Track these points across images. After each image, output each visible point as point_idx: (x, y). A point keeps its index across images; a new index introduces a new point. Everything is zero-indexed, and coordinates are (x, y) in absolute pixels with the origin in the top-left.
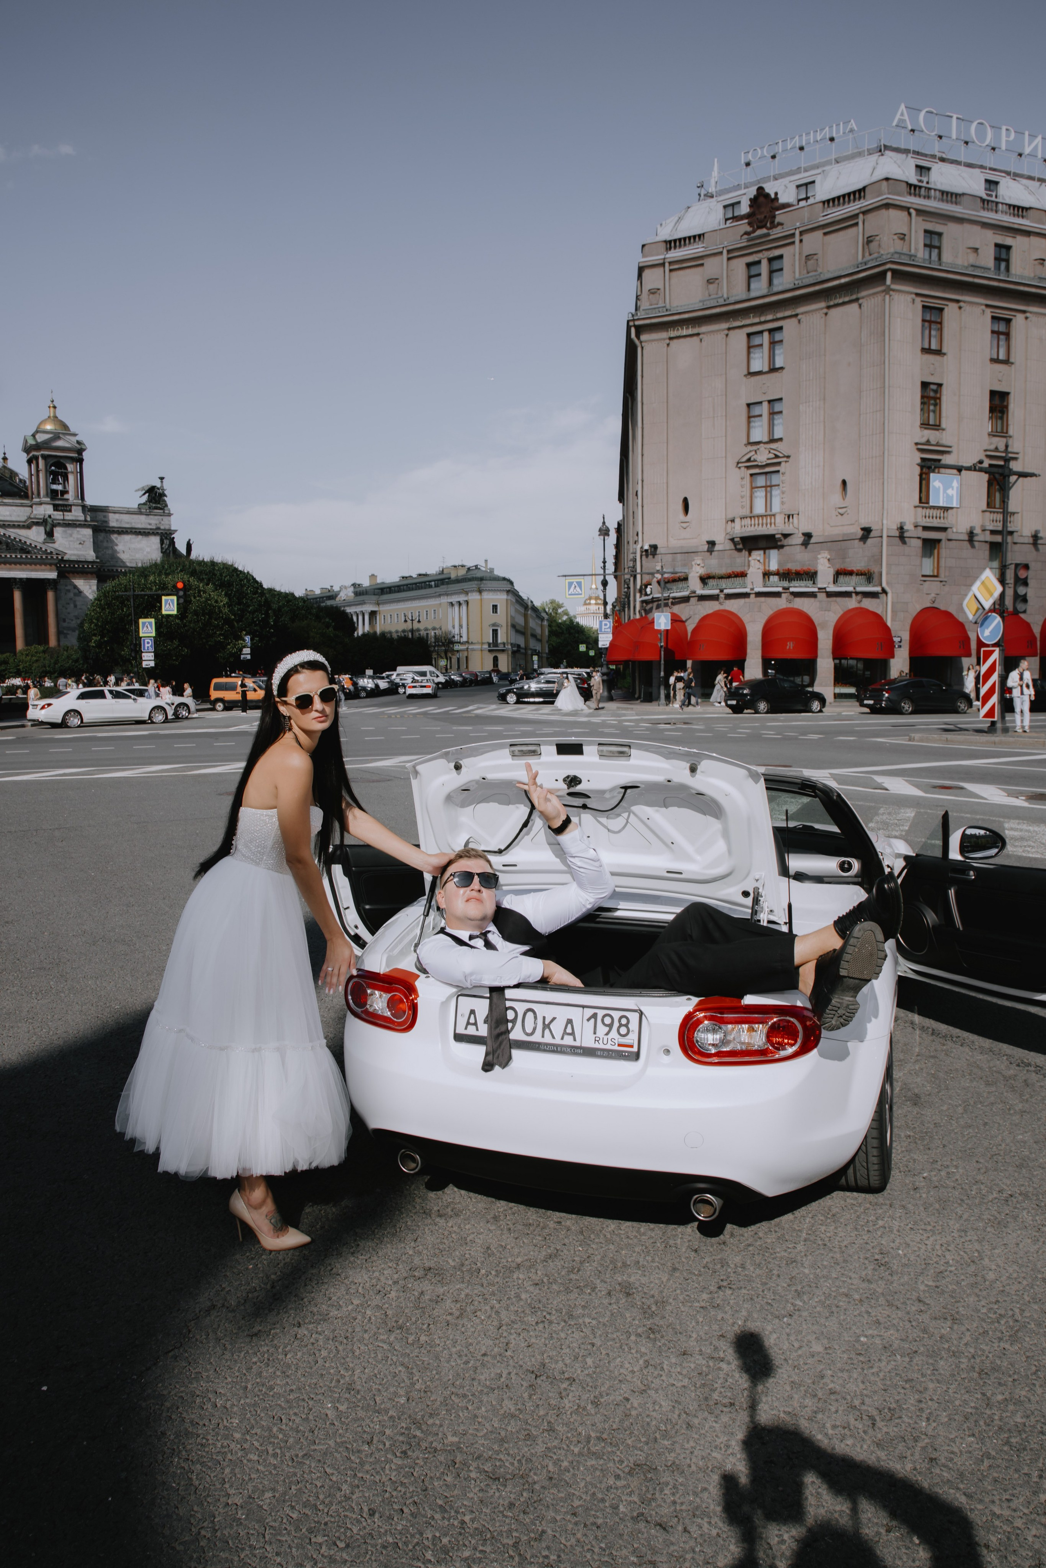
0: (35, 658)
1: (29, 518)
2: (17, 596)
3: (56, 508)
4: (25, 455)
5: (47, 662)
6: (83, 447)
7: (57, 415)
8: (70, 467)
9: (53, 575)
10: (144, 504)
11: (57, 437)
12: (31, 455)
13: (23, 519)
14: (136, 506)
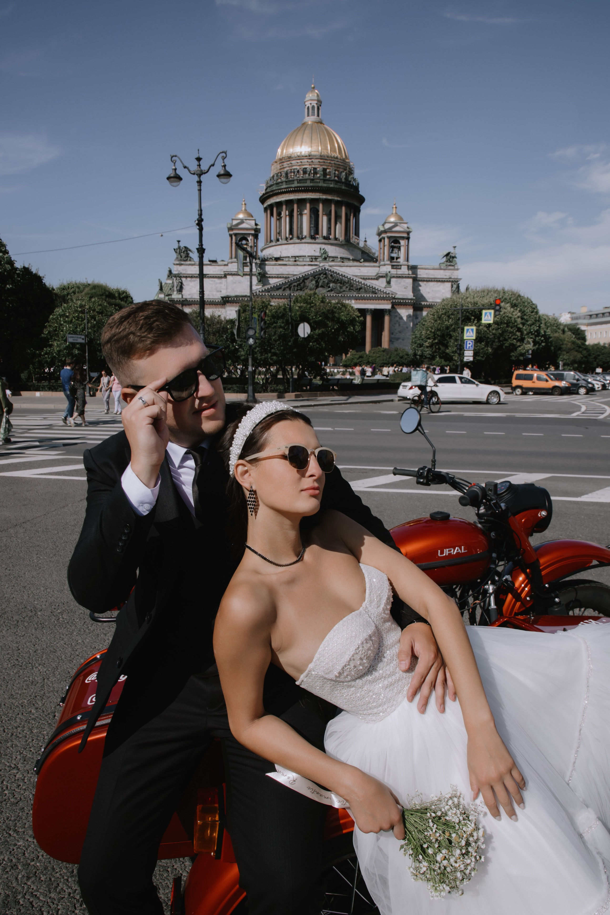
0: (378, 355)
1: (378, 274)
2: (369, 319)
3: (393, 267)
4: (378, 237)
5: (385, 358)
6: (410, 230)
7: (397, 212)
8: (402, 242)
9: (388, 307)
10: (443, 263)
11: (396, 225)
12: (381, 237)
13: (375, 274)
14: (438, 265)
